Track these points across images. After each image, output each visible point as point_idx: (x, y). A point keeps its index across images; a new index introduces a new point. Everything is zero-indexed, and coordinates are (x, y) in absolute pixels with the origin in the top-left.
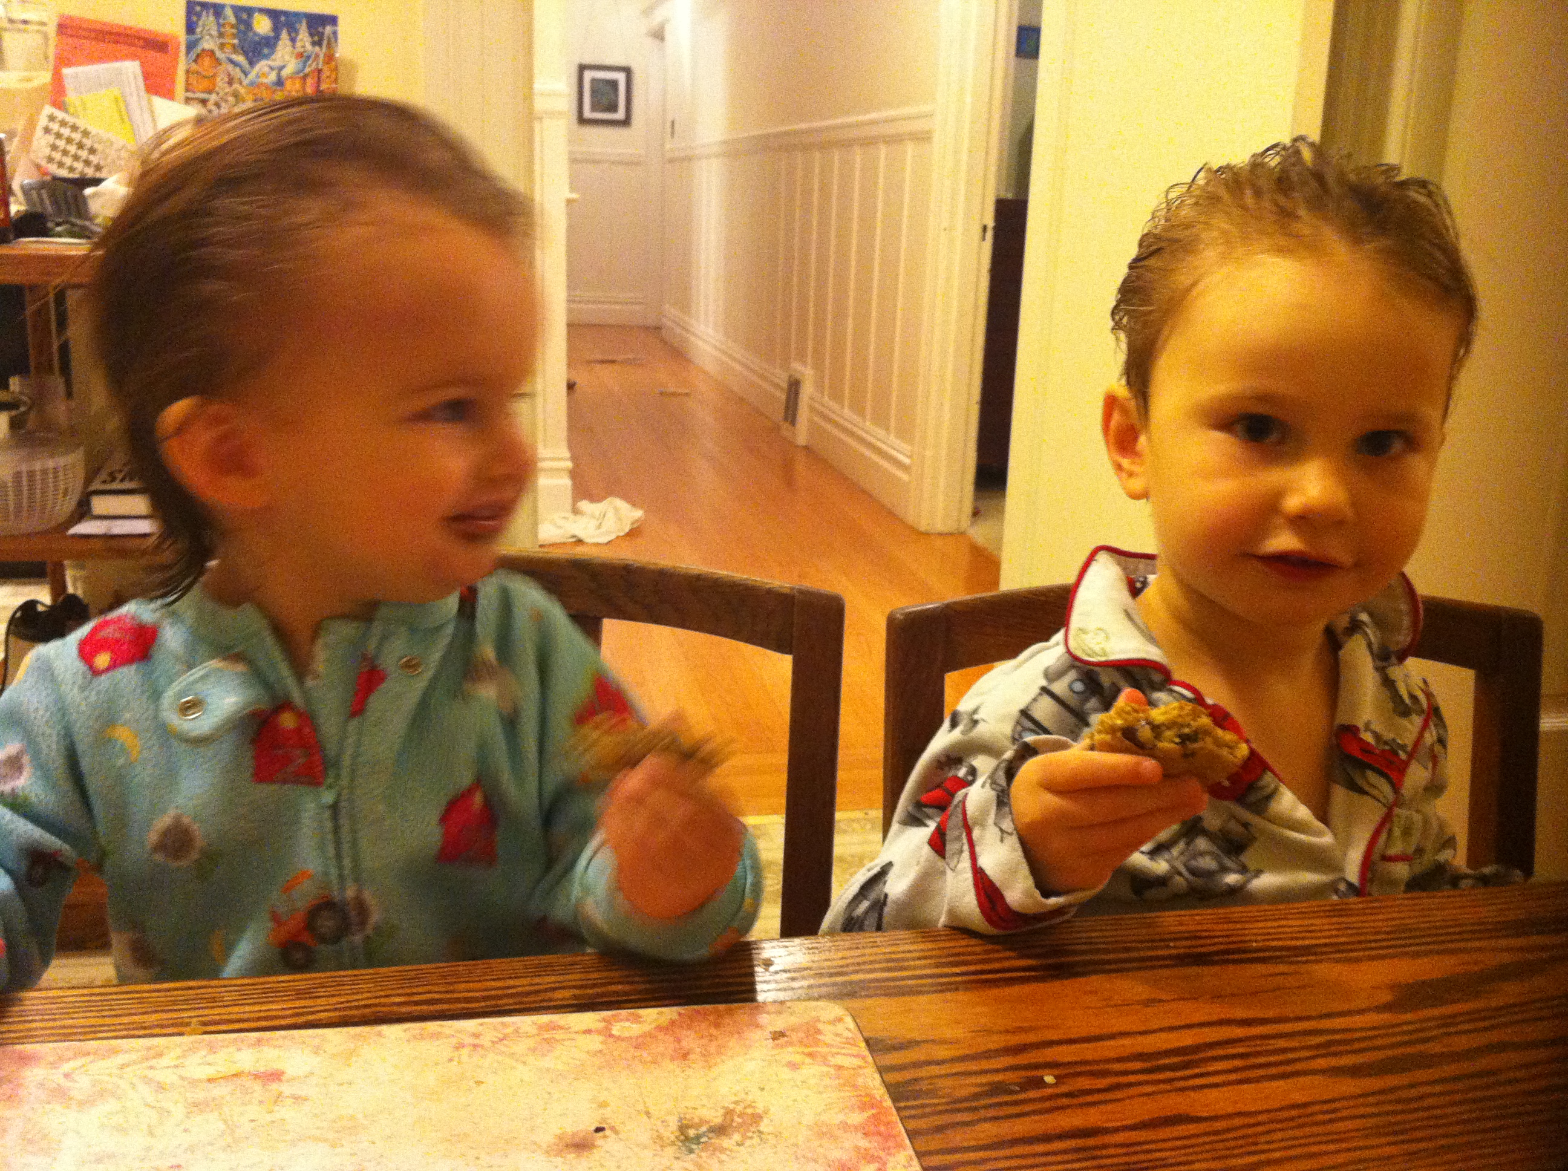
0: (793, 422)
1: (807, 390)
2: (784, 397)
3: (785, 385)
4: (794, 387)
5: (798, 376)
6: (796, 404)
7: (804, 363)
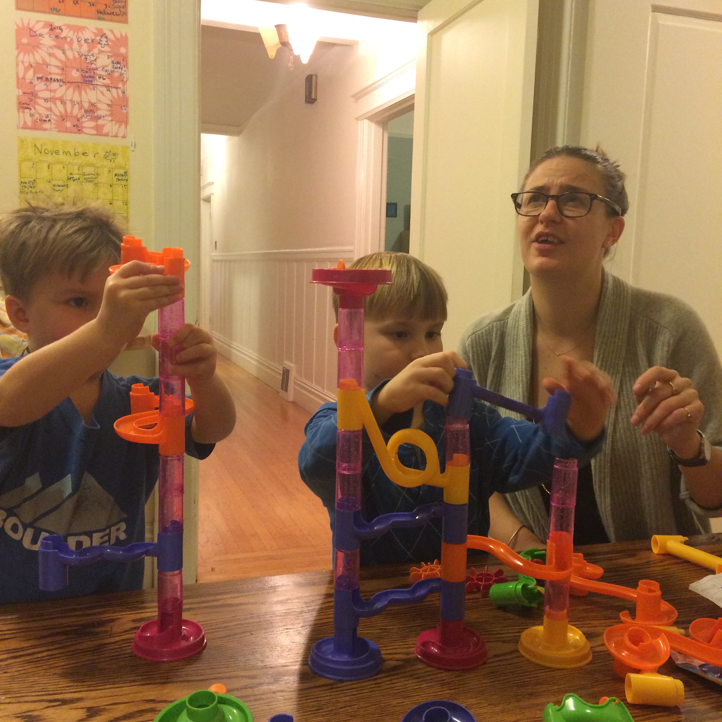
0: (286, 390)
1: (293, 375)
2: (281, 378)
3: (281, 372)
4: (286, 373)
5: (288, 368)
6: (287, 381)
7: (291, 361)
